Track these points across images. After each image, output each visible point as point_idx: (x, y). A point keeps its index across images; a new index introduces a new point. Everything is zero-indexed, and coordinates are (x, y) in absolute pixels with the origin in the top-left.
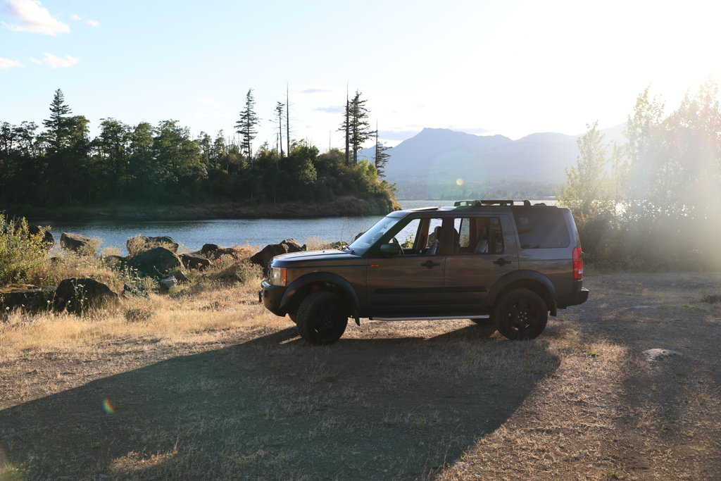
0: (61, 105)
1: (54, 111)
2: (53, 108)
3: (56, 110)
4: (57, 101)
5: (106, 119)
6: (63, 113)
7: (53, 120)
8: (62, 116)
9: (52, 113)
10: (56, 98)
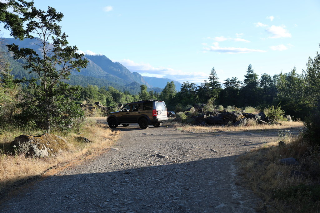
0: (251, 70)
1: (248, 72)
2: (248, 71)
3: (249, 72)
4: (250, 68)
5: (264, 74)
6: (252, 72)
7: (248, 75)
8: (251, 74)
9: (247, 72)
10: (249, 67)
